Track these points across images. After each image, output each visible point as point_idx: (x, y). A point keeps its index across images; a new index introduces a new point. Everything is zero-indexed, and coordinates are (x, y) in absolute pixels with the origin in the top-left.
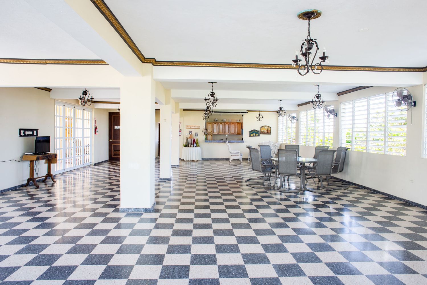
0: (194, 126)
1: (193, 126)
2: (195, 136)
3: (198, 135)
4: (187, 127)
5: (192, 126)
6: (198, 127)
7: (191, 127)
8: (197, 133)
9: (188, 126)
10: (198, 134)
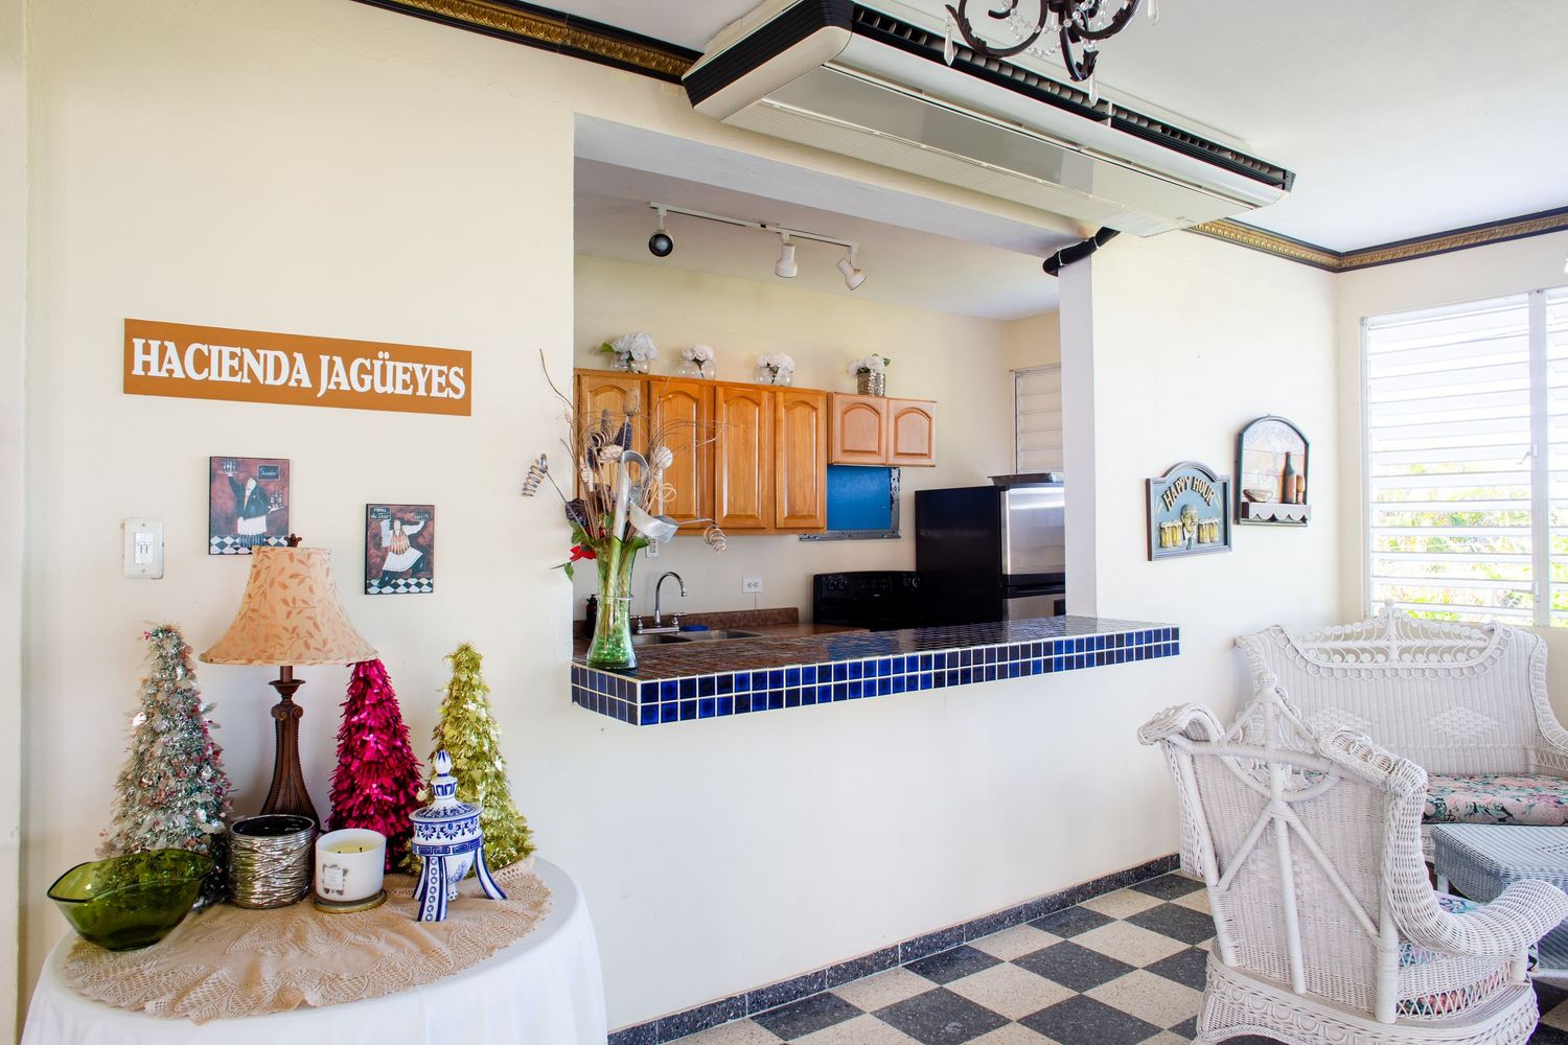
0: (349, 350)
1: (312, 348)
2: (377, 576)
3: (423, 569)
4: (150, 359)
5: (289, 343)
6: (434, 379)
7: (262, 367)
8: (400, 513)
9: (183, 335)
10: (424, 544)
